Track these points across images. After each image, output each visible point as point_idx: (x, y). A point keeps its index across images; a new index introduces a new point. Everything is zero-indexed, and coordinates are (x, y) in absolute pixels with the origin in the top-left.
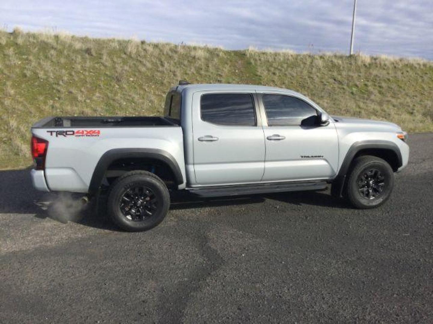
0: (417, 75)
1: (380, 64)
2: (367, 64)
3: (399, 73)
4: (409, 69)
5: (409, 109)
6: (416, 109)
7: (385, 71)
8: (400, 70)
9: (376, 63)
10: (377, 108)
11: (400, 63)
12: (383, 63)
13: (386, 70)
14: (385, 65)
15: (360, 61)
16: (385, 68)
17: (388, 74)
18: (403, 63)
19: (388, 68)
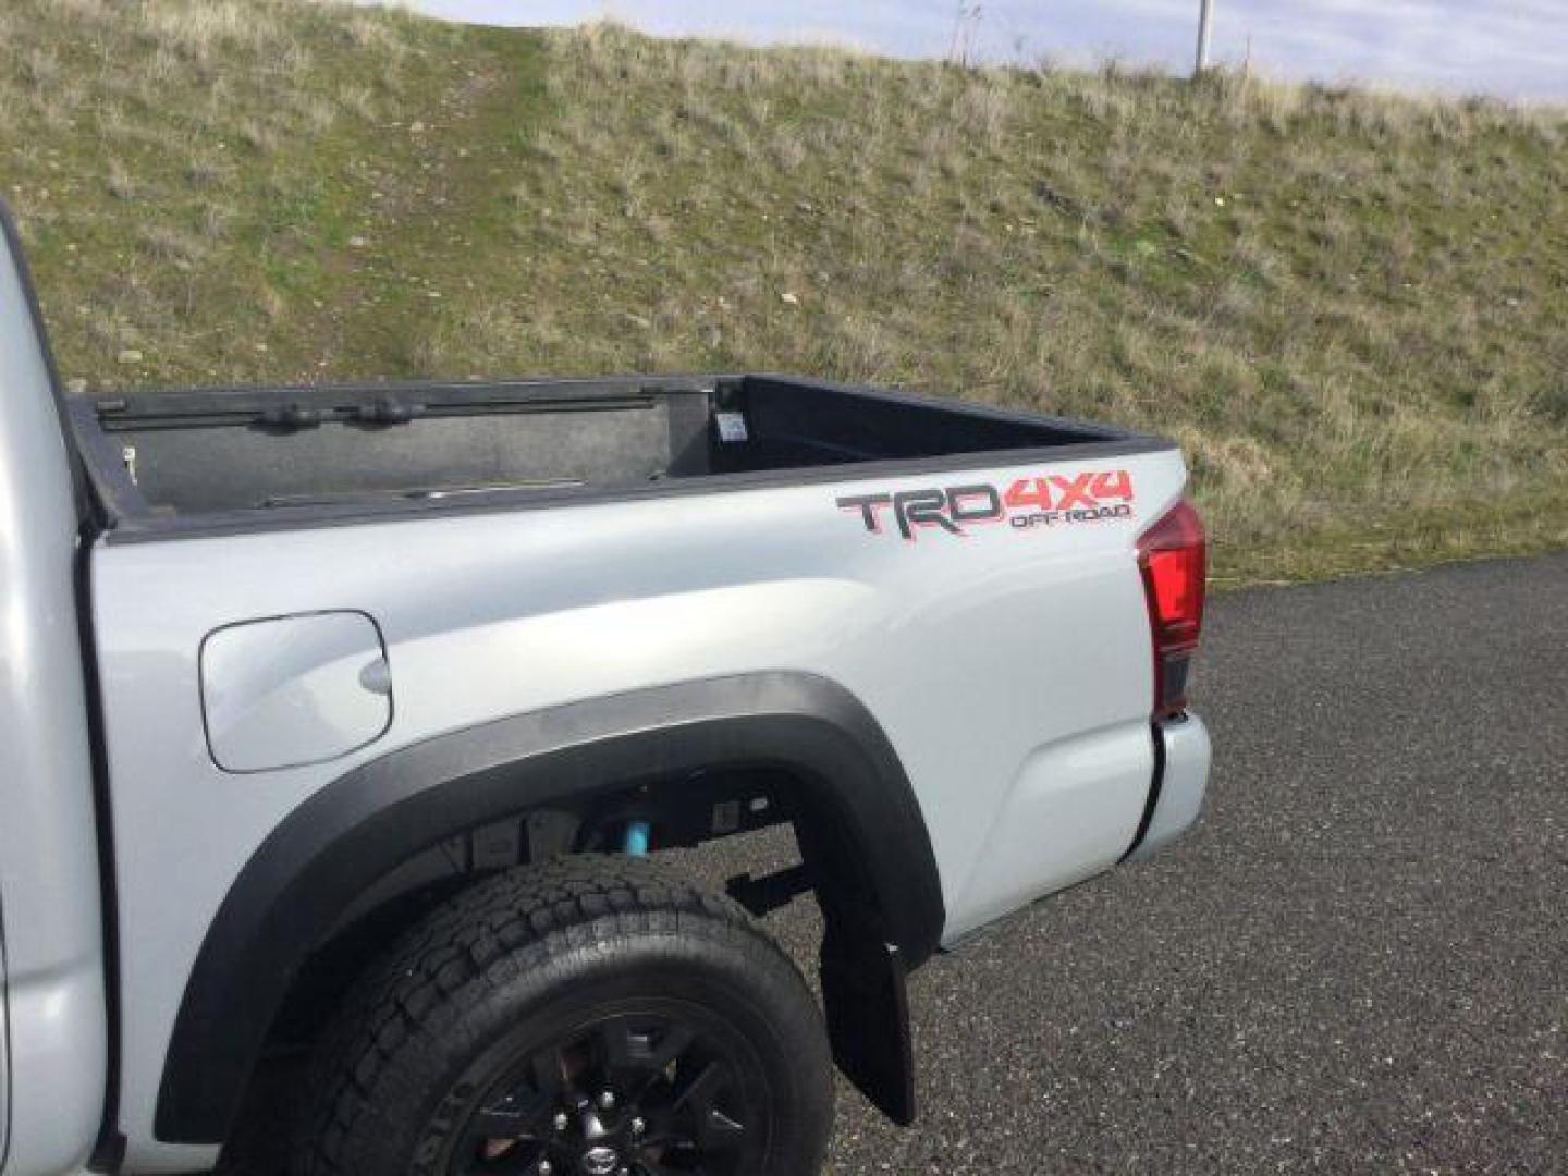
0: (1545, 182)
1: (1354, 122)
2: (1279, 121)
3: (1450, 167)
4: (1506, 152)
5: (1458, 369)
6: (1500, 367)
7: (1372, 155)
8: (1460, 152)
9: (1331, 117)
10: (1241, 367)
11: (1464, 121)
12: (1368, 118)
13: (1382, 151)
14: (1382, 128)
15: (1242, 100)
16: (1380, 141)
17: (1387, 169)
18: (1481, 120)
19: (1394, 140)
